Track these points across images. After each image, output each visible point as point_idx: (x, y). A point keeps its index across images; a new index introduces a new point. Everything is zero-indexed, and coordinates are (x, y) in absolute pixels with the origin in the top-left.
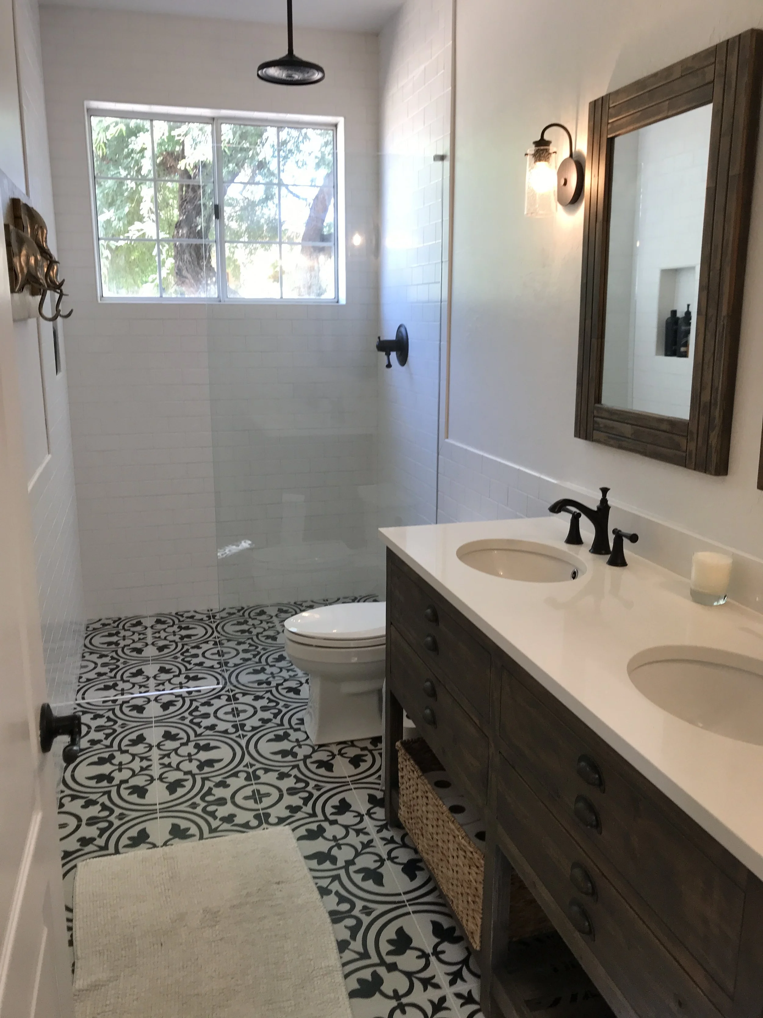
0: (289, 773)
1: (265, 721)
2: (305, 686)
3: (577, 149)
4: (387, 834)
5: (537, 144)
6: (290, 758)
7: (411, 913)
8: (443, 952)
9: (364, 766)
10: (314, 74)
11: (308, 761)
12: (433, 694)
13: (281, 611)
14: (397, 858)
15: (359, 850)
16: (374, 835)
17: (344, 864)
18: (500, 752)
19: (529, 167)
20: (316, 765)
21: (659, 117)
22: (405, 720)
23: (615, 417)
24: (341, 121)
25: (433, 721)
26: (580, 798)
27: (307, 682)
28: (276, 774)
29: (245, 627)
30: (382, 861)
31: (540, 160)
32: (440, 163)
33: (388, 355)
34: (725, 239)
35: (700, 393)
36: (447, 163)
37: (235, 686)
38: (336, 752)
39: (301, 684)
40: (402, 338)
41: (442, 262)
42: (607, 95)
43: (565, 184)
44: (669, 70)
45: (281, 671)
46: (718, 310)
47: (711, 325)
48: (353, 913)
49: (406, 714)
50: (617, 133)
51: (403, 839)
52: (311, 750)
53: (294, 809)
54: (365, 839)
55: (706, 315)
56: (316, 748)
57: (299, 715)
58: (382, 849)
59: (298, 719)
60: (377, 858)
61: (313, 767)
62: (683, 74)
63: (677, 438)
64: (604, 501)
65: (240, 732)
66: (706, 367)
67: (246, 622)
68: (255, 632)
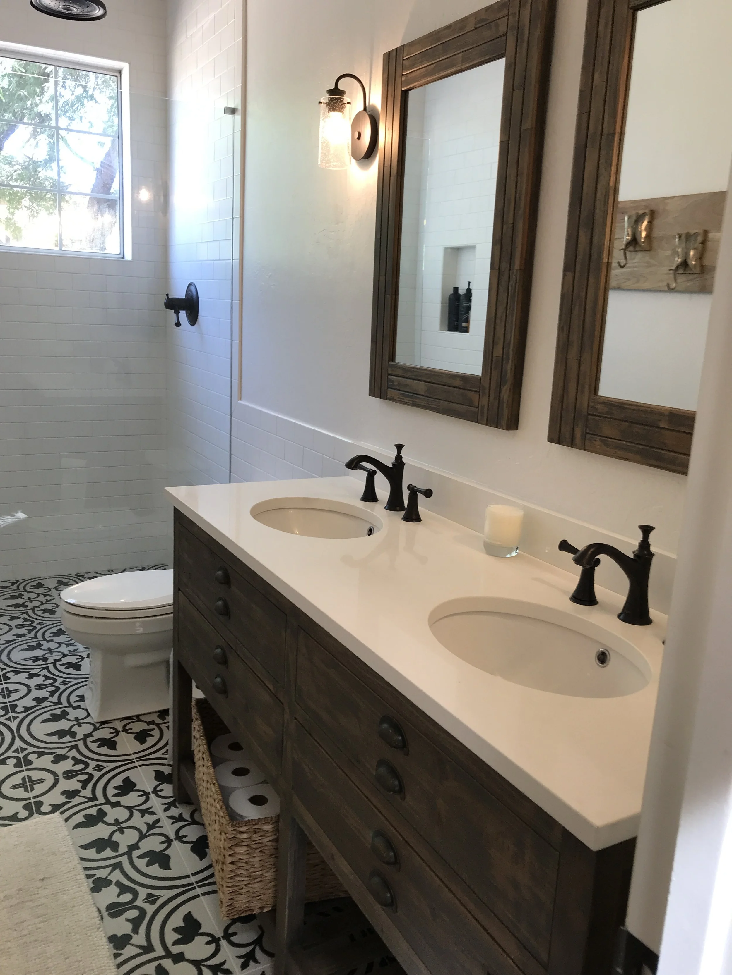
0: (67, 755)
1: (39, 700)
2: (87, 660)
3: (371, 103)
4: (174, 812)
5: (330, 92)
6: (68, 738)
7: (200, 895)
8: (234, 934)
9: (150, 741)
10: (94, 9)
11: (89, 740)
12: (224, 661)
13: (60, 583)
14: (185, 836)
15: (144, 831)
16: (161, 815)
17: (126, 850)
18: (296, 719)
19: (323, 116)
20: (97, 744)
21: (452, 70)
22: (194, 690)
23: (409, 375)
24: (125, 66)
25: (224, 690)
26: (382, 763)
27: (88, 656)
28: (51, 757)
29: (20, 601)
30: (169, 842)
31: (334, 110)
32: (230, 116)
33: (177, 313)
34: (518, 192)
35: (493, 348)
36: (238, 117)
37: (6, 665)
38: (120, 729)
39: (82, 658)
40: (192, 297)
41: (233, 218)
42: (400, 47)
43: (359, 138)
44: (463, 21)
45: (60, 646)
46: (510, 263)
47: (505, 278)
48: (136, 903)
49: (195, 684)
50: (412, 86)
51: (192, 815)
52: (92, 728)
53: (70, 794)
54: (150, 819)
55: (499, 269)
56: (98, 725)
57: (79, 692)
58: (169, 828)
59: (78, 696)
60: (163, 839)
61: (94, 746)
62: (476, 27)
63: (470, 394)
64: (399, 458)
65: (11, 714)
66: (498, 321)
67: (21, 596)
68: (30, 605)
